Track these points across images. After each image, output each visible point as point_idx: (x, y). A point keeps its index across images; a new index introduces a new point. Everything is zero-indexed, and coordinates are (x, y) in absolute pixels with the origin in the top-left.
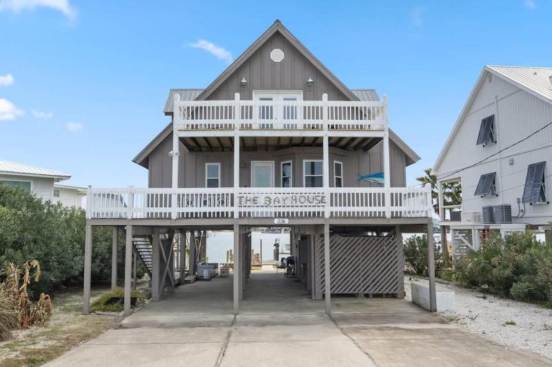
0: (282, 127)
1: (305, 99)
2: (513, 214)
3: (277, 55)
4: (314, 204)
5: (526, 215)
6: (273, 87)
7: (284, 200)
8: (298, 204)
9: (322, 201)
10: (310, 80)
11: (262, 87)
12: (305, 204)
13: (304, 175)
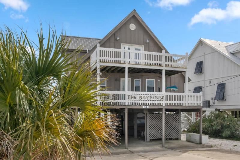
0: (134, 63)
1: (145, 50)
2: (210, 105)
3: (133, 27)
4: (159, 100)
5: (215, 105)
6: (130, 43)
7: (147, 98)
8: (153, 99)
9: (162, 98)
10: (148, 41)
11: (126, 42)
12: (156, 100)
13: (146, 86)
